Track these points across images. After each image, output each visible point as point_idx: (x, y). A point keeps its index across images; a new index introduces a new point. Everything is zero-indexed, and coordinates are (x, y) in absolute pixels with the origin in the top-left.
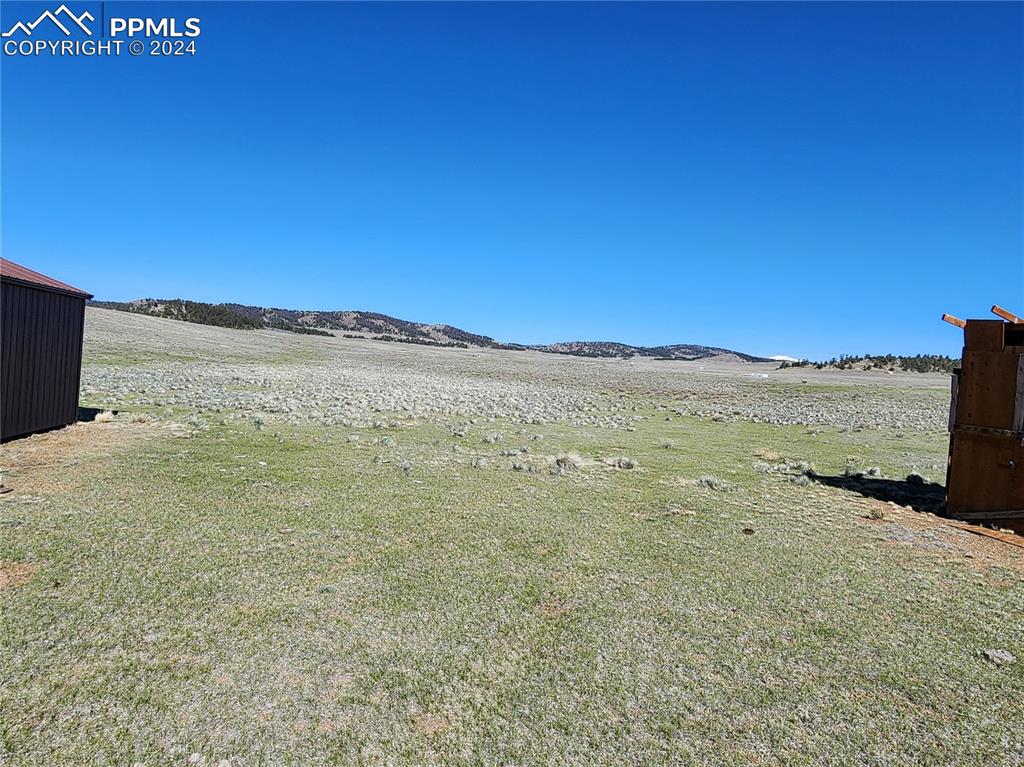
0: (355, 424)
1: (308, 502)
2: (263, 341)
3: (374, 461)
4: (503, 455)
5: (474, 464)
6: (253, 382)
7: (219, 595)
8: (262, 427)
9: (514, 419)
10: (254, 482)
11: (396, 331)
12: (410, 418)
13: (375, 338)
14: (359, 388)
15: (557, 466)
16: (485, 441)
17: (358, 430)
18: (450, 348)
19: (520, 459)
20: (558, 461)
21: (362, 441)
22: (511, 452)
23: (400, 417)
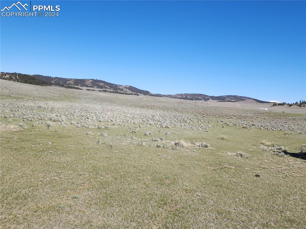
0: (90, 127)
1: (69, 159)
2: (51, 91)
3: (98, 142)
4: (152, 140)
5: (140, 144)
6: (46, 108)
7: (29, 199)
8: (50, 128)
9: (158, 126)
10: (46, 151)
11: (109, 88)
12: (114, 124)
13: (100, 91)
14: (93, 112)
15: (175, 146)
16: (145, 135)
17: (92, 129)
18: (131, 96)
19: (160, 143)
20: (176, 144)
21: (93, 134)
22: (156, 139)
23: (109, 124)
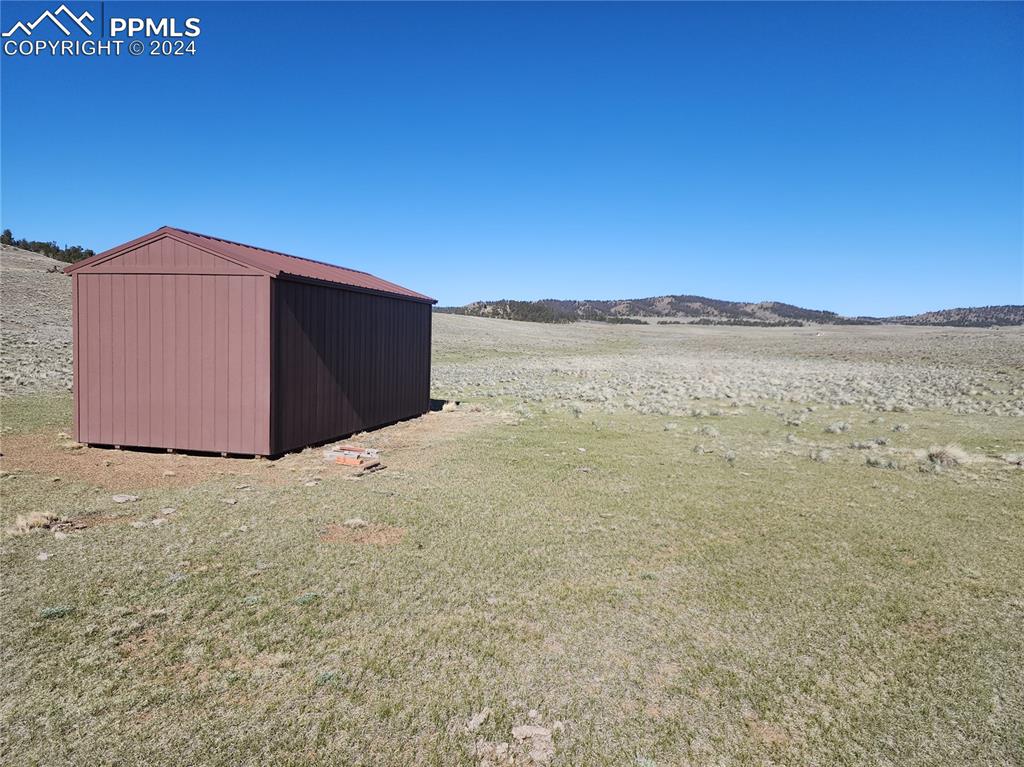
0: (672, 412)
1: (627, 488)
3: (695, 450)
4: (852, 447)
5: (814, 456)
8: (580, 416)
9: (867, 406)
10: (574, 467)
11: (716, 313)
12: (734, 406)
13: (692, 323)
14: (676, 376)
15: (929, 462)
16: (828, 431)
17: (676, 418)
18: (780, 328)
19: (876, 453)
20: (931, 457)
21: (681, 430)
22: (864, 443)
23: (722, 404)
